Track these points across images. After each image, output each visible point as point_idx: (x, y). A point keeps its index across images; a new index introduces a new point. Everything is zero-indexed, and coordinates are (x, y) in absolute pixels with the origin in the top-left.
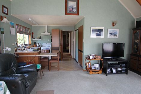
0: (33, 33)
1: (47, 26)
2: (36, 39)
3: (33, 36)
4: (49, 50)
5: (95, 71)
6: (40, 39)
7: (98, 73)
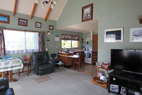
0: (82, 39)
1: (93, 32)
2: (84, 44)
3: (83, 41)
4: (90, 54)
5: (101, 82)
6: (88, 43)
7: (103, 86)
